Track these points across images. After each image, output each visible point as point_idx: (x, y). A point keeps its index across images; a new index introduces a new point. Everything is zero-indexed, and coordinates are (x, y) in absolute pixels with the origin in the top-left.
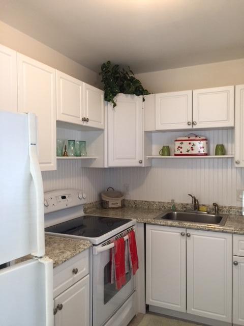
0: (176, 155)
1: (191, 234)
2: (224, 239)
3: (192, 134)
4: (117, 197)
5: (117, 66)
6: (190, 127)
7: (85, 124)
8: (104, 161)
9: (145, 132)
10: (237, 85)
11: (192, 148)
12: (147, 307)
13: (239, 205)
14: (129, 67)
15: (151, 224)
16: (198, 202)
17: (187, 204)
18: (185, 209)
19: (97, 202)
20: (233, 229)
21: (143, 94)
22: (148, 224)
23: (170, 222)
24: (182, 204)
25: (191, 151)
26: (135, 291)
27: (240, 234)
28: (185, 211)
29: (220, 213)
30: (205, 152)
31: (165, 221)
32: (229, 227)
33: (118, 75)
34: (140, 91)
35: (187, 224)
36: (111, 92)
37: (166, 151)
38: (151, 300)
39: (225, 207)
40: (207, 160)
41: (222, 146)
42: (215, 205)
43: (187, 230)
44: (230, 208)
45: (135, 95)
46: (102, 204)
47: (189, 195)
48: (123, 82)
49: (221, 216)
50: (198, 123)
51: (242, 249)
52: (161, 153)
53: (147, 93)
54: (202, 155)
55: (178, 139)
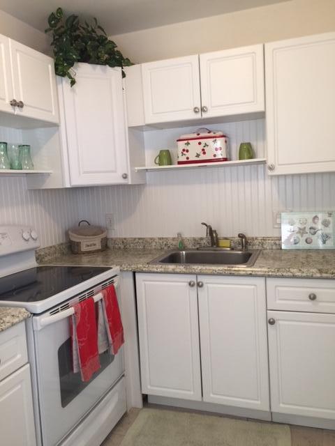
0: (180, 163)
1: (204, 282)
2: (253, 287)
3: (204, 127)
4: (95, 235)
5: (75, 17)
6: (198, 116)
7: (17, 111)
8: (63, 177)
9: (129, 128)
10: (267, 42)
11: (203, 150)
12: (145, 398)
13: (276, 235)
14: (95, 19)
15: (142, 272)
16: (217, 235)
17: (202, 239)
18: (198, 246)
19: (62, 244)
20: (266, 270)
21: (120, 65)
22: (139, 272)
23: (171, 267)
24: (194, 239)
25: (202, 155)
26: (123, 376)
27: (276, 277)
28: (198, 249)
29: (250, 247)
30: (224, 156)
31: (164, 266)
32: (260, 267)
33: (78, 33)
34: (116, 59)
35: (197, 268)
36: (64, 59)
37: (165, 157)
39: (257, 238)
40: (228, 169)
41: (249, 144)
42: (242, 236)
43: (199, 277)
44: (264, 239)
45: (108, 68)
47: (203, 224)
48: (86, 43)
49: (250, 252)
50: (209, 108)
51: (280, 299)
52: (157, 162)
53: (129, 63)
54: (219, 160)
55: (182, 138)
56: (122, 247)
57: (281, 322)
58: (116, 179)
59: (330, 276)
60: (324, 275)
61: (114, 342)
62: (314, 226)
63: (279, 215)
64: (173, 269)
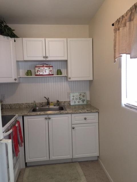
0: (36, 75)
1: (51, 117)
2: (67, 117)
3: (45, 63)
6: (45, 59)
9: (17, 61)
10: (68, 38)
11: (45, 71)
13: (69, 100)
17: (43, 103)
18: (42, 105)
22: (25, 116)
24: (40, 103)
25: (45, 73)
27: (75, 113)
30: (52, 74)
32: (69, 111)
34: (12, 35)
38: (29, 159)
39: (62, 102)
40: (52, 78)
41: (60, 70)
42: (58, 101)
44: (65, 102)
45: (10, 38)
47: (44, 97)
49: (62, 106)
50: (49, 57)
51: (76, 121)
52: (26, 74)
55: (37, 66)
56: (9, 107)
57: (76, 128)
58: (12, 80)
59: (90, 112)
60: (89, 112)
62: (80, 97)
63: (69, 94)
64: (40, 114)
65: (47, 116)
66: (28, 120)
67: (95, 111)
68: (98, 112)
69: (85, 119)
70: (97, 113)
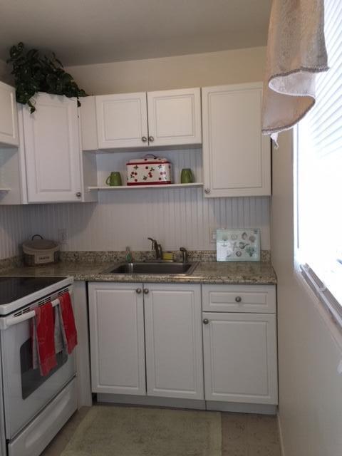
0: (129, 184)
1: (150, 289)
2: (190, 293)
3: (150, 154)
4: (48, 248)
5: (35, 51)
6: (146, 144)
8: (21, 194)
9: (84, 151)
10: (204, 86)
11: (150, 173)
12: (94, 396)
13: (212, 249)
14: (53, 53)
15: (95, 281)
16: (161, 249)
17: (148, 252)
18: (145, 259)
19: (16, 257)
20: (202, 278)
21: (76, 96)
22: (91, 281)
23: (121, 277)
24: (141, 253)
25: (149, 178)
26: (75, 376)
27: (210, 283)
28: (144, 261)
29: (190, 260)
30: (168, 180)
31: (114, 276)
32: (197, 276)
33: (37, 65)
34: (73, 90)
35: (144, 277)
36: (25, 89)
37: (116, 179)
38: (99, 386)
39: (196, 252)
40: (171, 190)
41: (190, 170)
42: (183, 250)
43: (145, 285)
44: (202, 253)
45: (65, 97)
46: (24, 260)
47: (150, 239)
48: (46, 75)
49: (190, 264)
50: (155, 138)
51: (213, 303)
52: (109, 182)
53: (84, 94)
54: (163, 183)
55: (131, 161)
56: (74, 260)
57: (213, 322)
58: (70, 197)
59: (252, 281)
60: (247, 281)
61: (68, 343)
62: (243, 241)
63: (215, 232)
64: (123, 278)
65: (139, 286)
66: (98, 291)
67: (264, 281)
68: (277, 285)
69: (238, 300)
70: (274, 287)
